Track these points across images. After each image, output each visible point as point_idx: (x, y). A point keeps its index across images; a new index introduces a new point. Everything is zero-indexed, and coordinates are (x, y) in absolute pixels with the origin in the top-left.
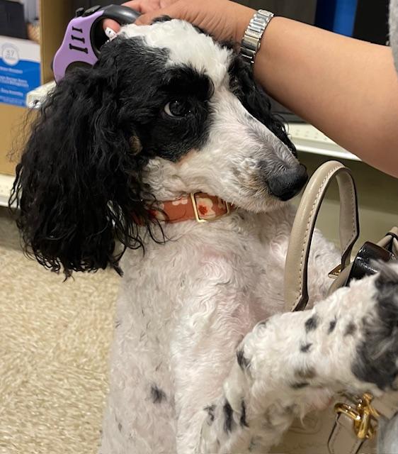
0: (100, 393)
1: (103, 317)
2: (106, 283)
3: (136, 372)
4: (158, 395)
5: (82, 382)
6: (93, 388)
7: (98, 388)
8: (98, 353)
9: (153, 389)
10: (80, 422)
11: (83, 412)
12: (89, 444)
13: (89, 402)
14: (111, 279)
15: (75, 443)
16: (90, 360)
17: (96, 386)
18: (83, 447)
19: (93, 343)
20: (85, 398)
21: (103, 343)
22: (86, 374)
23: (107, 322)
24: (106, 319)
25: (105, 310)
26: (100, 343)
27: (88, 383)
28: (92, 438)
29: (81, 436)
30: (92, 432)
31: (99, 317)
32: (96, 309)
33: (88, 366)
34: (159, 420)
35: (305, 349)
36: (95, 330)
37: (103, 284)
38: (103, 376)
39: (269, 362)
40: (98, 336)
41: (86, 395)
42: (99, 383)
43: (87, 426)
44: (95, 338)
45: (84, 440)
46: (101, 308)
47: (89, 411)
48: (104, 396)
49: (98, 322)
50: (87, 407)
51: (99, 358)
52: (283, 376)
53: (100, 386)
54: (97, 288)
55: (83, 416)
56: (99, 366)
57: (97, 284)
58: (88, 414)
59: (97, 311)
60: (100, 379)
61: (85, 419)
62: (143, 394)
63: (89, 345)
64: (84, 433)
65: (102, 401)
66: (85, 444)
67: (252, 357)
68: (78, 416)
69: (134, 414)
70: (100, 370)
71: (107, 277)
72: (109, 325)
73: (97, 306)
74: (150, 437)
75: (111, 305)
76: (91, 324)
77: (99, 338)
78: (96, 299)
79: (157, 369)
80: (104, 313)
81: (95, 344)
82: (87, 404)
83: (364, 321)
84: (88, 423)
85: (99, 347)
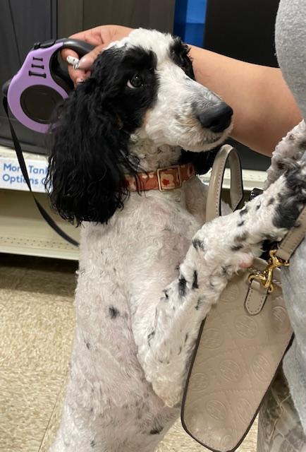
0: (19, 383)
1: (13, 326)
2: (12, 301)
3: (98, 299)
4: (114, 312)
5: (3, 377)
6: (13, 380)
7: (17, 380)
8: (14, 353)
9: (110, 309)
10: (6, 406)
11: (7, 398)
12: (15, 422)
13: (11, 391)
14: (15, 298)
15: (4, 422)
16: (8, 360)
17: (15, 378)
18: (11, 425)
19: (8, 346)
20: (7, 388)
21: (16, 346)
22: (5, 370)
23: (17, 329)
24: (16, 327)
25: (14, 320)
26: (14, 345)
27: (8, 377)
28: (17, 417)
29: (8, 416)
30: (16, 413)
31: (10, 326)
32: (6, 321)
33: (7, 364)
34: (115, 331)
35: (241, 224)
36: (8, 337)
37: (9, 302)
38: (19, 371)
39: (217, 238)
40: (11, 341)
41: (8, 385)
42: (17, 376)
43: (12, 408)
44: (9, 343)
45: (11, 419)
46: (10, 319)
47: (12, 397)
48: (23, 385)
49: (10, 329)
50: (10, 395)
51: (14, 357)
52: (227, 244)
53: (19, 378)
54: (5, 305)
55: (7, 401)
56: (15, 363)
57: (5, 303)
58: (12, 399)
59: (8, 322)
60: (17, 373)
61: (10, 404)
62: (104, 315)
63: (4, 348)
64: (10, 414)
65: (21, 389)
66: (12, 422)
67: (204, 238)
68: (4, 401)
69: (98, 330)
70: (16, 366)
71: (11, 296)
72: (19, 331)
73: (7, 318)
74: (111, 347)
75: (18, 318)
76: (4, 332)
77: (13, 343)
78: (6, 313)
79: (113, 293)
80: (13, 323)
81: (10, 347)
82: (10, 393)
83: (279, 195)
84: (12, 406)
85: (13, 349)
